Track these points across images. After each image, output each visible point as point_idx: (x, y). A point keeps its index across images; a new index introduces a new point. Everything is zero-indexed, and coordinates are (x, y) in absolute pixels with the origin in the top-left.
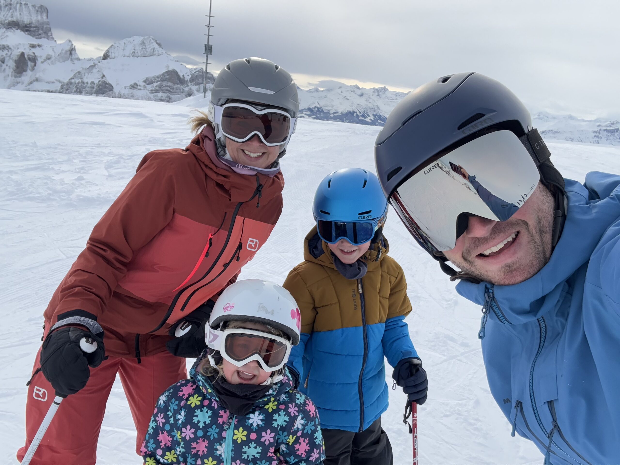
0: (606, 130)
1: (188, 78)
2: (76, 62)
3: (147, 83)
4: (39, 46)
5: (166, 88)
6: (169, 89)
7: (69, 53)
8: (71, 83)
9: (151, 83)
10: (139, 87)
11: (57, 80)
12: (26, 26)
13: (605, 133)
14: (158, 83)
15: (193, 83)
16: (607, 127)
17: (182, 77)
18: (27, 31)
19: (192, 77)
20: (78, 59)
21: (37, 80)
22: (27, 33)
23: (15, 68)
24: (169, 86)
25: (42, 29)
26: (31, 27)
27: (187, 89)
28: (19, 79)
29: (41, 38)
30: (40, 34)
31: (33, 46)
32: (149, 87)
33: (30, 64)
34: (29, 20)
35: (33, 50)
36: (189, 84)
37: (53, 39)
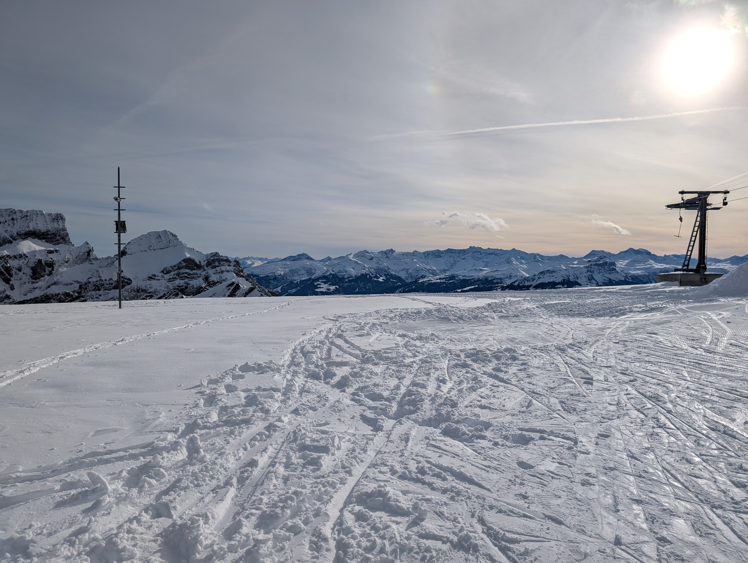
0: (596, 264)
1: (203, 263)
2: (93, 262)
3: (165, 272)
4: (56, 251)
5: (183, 275)
6: (186, 275)
7: (87, 254)
8: (89, 282)
9: (169, 272)
10: (157, 278)
11: (75, 281)
12: (43, 234)
13: (596, 267)
14: (176, 272)
15: (209, 267)
16: (596, 261)
17: (198, 263)
18: (44, 238)
19: (208, 262)
20: (96, 259)
21: (55, 284)
22: (44, 241)
23: (32, 274)
24: (186, 273)
25: (59, 236)
26: (48, 234)
27: (204, 273)
28: (36, 285)
29: (58, 244)
30: (58, 240)
31: (51, 252)
32: (167, 276)
33: (48, 269)
34: (45, 229)
35: (51, 256)
36: (206, 268)
37: (71, 243)
